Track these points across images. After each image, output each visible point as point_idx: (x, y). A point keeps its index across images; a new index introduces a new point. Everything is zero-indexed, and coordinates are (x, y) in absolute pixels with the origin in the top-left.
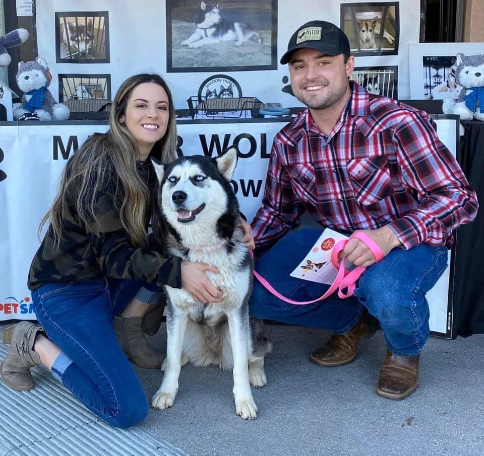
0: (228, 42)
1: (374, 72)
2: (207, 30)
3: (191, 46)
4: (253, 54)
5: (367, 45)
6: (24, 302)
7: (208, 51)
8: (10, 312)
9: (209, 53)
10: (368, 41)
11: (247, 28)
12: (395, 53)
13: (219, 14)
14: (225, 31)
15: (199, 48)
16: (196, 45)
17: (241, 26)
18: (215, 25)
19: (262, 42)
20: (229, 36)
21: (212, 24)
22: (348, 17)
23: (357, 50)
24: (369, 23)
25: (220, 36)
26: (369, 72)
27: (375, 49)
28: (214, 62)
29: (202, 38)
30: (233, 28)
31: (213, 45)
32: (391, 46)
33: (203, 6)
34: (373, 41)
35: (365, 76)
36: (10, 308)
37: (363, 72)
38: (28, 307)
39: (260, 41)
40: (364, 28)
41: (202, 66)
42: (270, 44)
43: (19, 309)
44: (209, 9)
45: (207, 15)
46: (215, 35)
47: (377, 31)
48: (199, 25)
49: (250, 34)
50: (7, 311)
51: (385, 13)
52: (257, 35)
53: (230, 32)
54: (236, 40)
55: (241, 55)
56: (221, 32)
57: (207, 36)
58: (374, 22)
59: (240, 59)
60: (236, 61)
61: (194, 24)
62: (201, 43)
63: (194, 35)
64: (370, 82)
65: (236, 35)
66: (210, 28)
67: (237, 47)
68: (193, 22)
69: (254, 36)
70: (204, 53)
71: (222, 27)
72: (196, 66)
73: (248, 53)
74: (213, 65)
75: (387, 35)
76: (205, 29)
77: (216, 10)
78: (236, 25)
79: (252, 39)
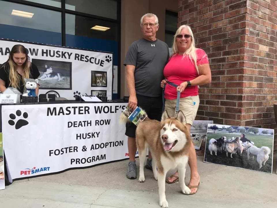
0: (55, 79)
1: (101, 92)
2: (48, 75)
3: (41, 80)
4: (64, 84)
5: (98, 84)
6: (33, 169)
7: (48, 82)
8: (27, 174)
9: (48, 83)
10: (99, 82)
11: (62, 75)
12: (106, 86)
13: (52, 70)
14: (54, 76)
15: (45, 81)
16: (43, 80)
17: (60, 75)
18: (50, 73)
19: (67, 80)
20: (56, 77)
21: (49, 73)
22: (93, 75)
23: (95, 85)
24: (99, 77)
25: (52, 77)
26: (99, 92)
27: (101, 85)
28: (50, 86)
29: (46, 77)
30: (57, 75)
31: (50, 80)
32: (105, 84)
33: (46, 66)
34: (100, 83)
35: (98, 93)
36: (27, 173)
37: (98, 92)
38: (35, 171)
39: (66, 80)
40: (98, 79)
41: (45, 87)
42: (69, 81)
43: (31, 172)
44: (48, 68)
45: (48, 70)
46: (51, 77)
47: (101, 80)
48: (45, 73)
49: (63, 78)
50: (26, 174)
51: (103, 75)
52: (65, 78)
53: (56, 76)
54: (58, 79)
55: (60, 84)
56: (52, 76)
57: (47, 77)
58: (100, 77)
59: (60, 86)
60: (58, 86)
61: (43, 72)
62: (45, 79)
63: (43, 76)
64: (100, 95)
65: (58, 78)
66: (49, 74)
67: (58, 81)
68: (42, 71)
69: (64, 78)
70: (46, 83)
71: (53, 74)
72: (43, 87)
73: (62, 84)
74: (50, 87)
75: (104, 81)
76: (47, 74)
77: (50, 68)
78: (58, 74)
79: (63, 79)
